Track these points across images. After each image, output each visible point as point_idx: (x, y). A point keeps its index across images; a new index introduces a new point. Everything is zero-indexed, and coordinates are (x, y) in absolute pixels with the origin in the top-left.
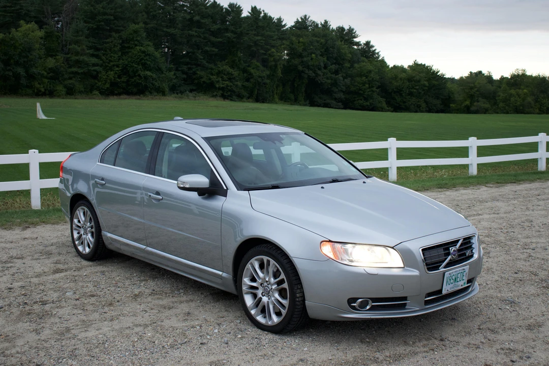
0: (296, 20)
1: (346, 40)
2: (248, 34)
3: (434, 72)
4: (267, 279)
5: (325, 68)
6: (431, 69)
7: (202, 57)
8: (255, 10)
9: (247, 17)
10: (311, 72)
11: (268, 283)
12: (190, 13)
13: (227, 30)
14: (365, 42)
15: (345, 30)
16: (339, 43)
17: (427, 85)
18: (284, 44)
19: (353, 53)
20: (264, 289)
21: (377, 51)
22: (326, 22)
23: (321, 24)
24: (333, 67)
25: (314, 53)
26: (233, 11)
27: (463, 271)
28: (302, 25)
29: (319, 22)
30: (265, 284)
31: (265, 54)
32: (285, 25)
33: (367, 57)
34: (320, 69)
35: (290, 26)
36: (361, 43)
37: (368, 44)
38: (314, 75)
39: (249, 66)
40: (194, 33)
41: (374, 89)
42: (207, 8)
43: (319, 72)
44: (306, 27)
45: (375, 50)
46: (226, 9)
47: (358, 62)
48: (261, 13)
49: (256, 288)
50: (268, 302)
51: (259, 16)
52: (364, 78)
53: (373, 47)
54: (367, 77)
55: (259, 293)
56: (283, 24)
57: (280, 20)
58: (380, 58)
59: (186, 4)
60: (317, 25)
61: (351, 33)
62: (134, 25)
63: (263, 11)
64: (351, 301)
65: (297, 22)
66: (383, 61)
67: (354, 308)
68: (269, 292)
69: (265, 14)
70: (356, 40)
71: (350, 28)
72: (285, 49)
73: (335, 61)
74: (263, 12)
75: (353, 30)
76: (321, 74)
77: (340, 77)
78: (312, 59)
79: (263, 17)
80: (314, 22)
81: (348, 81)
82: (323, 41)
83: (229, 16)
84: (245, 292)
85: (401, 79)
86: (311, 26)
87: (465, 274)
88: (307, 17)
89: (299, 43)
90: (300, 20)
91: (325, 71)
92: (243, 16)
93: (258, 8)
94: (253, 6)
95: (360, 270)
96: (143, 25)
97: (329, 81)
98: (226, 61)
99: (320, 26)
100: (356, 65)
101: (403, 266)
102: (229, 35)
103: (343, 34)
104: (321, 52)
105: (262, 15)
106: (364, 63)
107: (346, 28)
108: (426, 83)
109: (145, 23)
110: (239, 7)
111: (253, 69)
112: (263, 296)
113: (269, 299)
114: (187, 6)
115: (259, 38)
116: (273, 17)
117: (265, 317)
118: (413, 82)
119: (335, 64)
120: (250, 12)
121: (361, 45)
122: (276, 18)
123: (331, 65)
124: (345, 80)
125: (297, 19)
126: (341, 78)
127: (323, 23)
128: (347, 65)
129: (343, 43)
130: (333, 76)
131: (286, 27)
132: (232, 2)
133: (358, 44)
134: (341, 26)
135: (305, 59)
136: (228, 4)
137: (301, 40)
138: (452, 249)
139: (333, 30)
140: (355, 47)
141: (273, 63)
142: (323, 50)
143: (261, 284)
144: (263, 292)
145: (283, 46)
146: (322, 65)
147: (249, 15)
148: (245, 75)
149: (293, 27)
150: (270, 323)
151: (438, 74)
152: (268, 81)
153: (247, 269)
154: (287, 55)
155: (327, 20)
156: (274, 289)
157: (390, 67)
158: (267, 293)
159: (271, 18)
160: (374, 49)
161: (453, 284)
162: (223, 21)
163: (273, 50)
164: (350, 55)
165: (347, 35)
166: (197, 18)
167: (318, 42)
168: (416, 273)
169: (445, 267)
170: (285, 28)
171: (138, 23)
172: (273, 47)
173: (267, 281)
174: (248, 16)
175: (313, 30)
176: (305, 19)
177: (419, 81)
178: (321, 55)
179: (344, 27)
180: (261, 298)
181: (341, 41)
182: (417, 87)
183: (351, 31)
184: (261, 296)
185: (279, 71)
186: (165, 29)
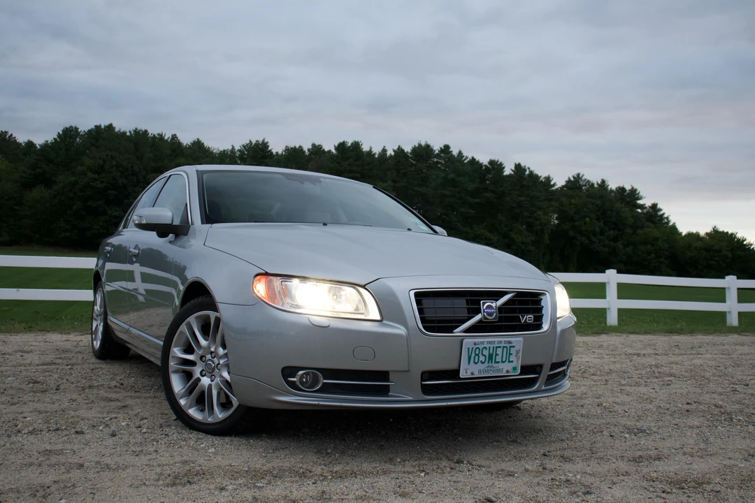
0: (567, 179)
1: (627, 203)
2: (510, 194)
3: (739, 240)
4: (212, 349)
5: (602, 233)
6: (735, 237)
7: (456, 220)
8: (519, 168)
9: (510, 176)
10: (584, 238)
11: (213, 355)
12: (445, 170)
13: (486, 189)
14: (650, 205)
15: (626, 191)
16: (618, 205)
17: (730, 256)
18: (552, 206)
19: (637, 217)
20: (206, 364)
21: (666, 216)
22: (603, 181)
23: (598, 184)
24: (612, 233)
25: (588, 217)
26: (493, 168)
27: (508, 345)
28: (575, 184)
29: (595, 182)
30: (209, 357)
31: (530, 217)
32: (554, 185)
33: (654, 222)
34: (595, 235)
35: (560, 186)
36: (647, 206)
37: (654, 206)
38: (588, 241)
39: (511, 230)
40: (447, 193)
41: (662, 259)
42: (464, 165)
43: (594, 239)
44: (580, 187)
45: (664, 214)
46: (486, 166)
47: (642, 227)
48: (525, 170)
49: (193, 363)
50: (210, 386)
51: (524, 174)
52: (649, 247)
53: (660, 210)
54: (653, 245)
55: (197, 371)
56: (552, 183)
57: (548, 179)
58: (671, 224)
59: (440, 161)
60: (593, 185)
61: (634, 194)
62: (381, 183)
63: (529, 168)
64: (288, 372)
65: (569, 181)
66: (674, 228)
67: (293, 385)
68: (213, 369)
69: (531, 173)
70: (640, 202)
71: (633, 188)
72: (554, 212)
73: (613, 226)
74: (528, 170)
75: (636, 190)
76: (597, 241)
77: (620, 245)
78: (585, 223)
79: (528, 175)
80: (588, 181)
81: (629, 250)
82: (599, 202)
83: (489, 173)
84: (174, 369)
85: (696, 248)
86: (585, 185)
87: (513, 351)
88: (581, 176)
89: (570, 204)
90: (572, 179)
91: (601, 237)
92: (505, 174)
93: (523, 165)
94: (517, 163)
95: (303, 320)
96: (392, 184)
97: (606, 249)
98: (485, 224)
99: (596, 186)
100: (640, 231)
101: (378, 318)
102: (488, 195)
103: (624, 195)
104: (597, 215)
105: (527, 172)
106: (650, 230)
107: (628, 188)
108: (729, 255)
109: (394, 181)
110: (501, 164)
111: (515, 234)
112: (203, 376)
113: (212, 381)
114: (441, 163)
115: (523, 199)
116: (539, 175)
117: (202, 410)
118: (712, 253)
119: (613, 229)
120: (513, 169)
121: (646, 208)
122: (543, 176)
123: (609, 230)
124: (627, 249)
125: (569, 178)
126: (622, 246)
127: (599, 183)
128: (629, 231)
129: (623, 205)
130: (612, 243)
131: (556, 187)
132: (493, 159)
133: (642, 207)
134: (622, 186)
135: (577, 223)
136: (488, 160)
137: (573, 201)
138: (484, 304)
139: (612, 191)
140: (639, 210)
141: (539, 227)
142: (599, 214)
143: (201, 358)
144: (203, 370)
145: (551, 208)
146: (598, 230)
147: (512, 173)
148: (506, 240)
149: (563, 187)
150: (210, 420)
151: (745, 243)
152: (532, 248)
153: (181, 332)
154: (557, 219)
155: (605, 179)
156: (221, 365)
157: (683, 234)
158: (210, 372)
159: (537, 177)
160: (661, 213)
161: (486, 364)
162: (483, 179)
163: (540, 212)
164: (632, 220)
165: (629, 197)
166: (451, 176)
167: (593, 203)
168: (400, 330)
169: (466, 331)
170: (554, 188)
171: (386, 182)
172: (540, 209)
173: (212, 353)
174: (510, 174)
175: (587, 190)
176: (578, 178)
177: (720, 251)
178: (598, 219)
179: (625, 187)
180: (199, 380)
181: (621, 203)
182: (717, 259)
183: (633, 191)
184: (199, 376)
185: (546, 237)
186: (416, 188)
